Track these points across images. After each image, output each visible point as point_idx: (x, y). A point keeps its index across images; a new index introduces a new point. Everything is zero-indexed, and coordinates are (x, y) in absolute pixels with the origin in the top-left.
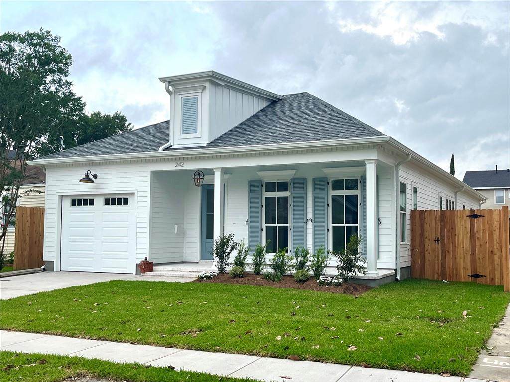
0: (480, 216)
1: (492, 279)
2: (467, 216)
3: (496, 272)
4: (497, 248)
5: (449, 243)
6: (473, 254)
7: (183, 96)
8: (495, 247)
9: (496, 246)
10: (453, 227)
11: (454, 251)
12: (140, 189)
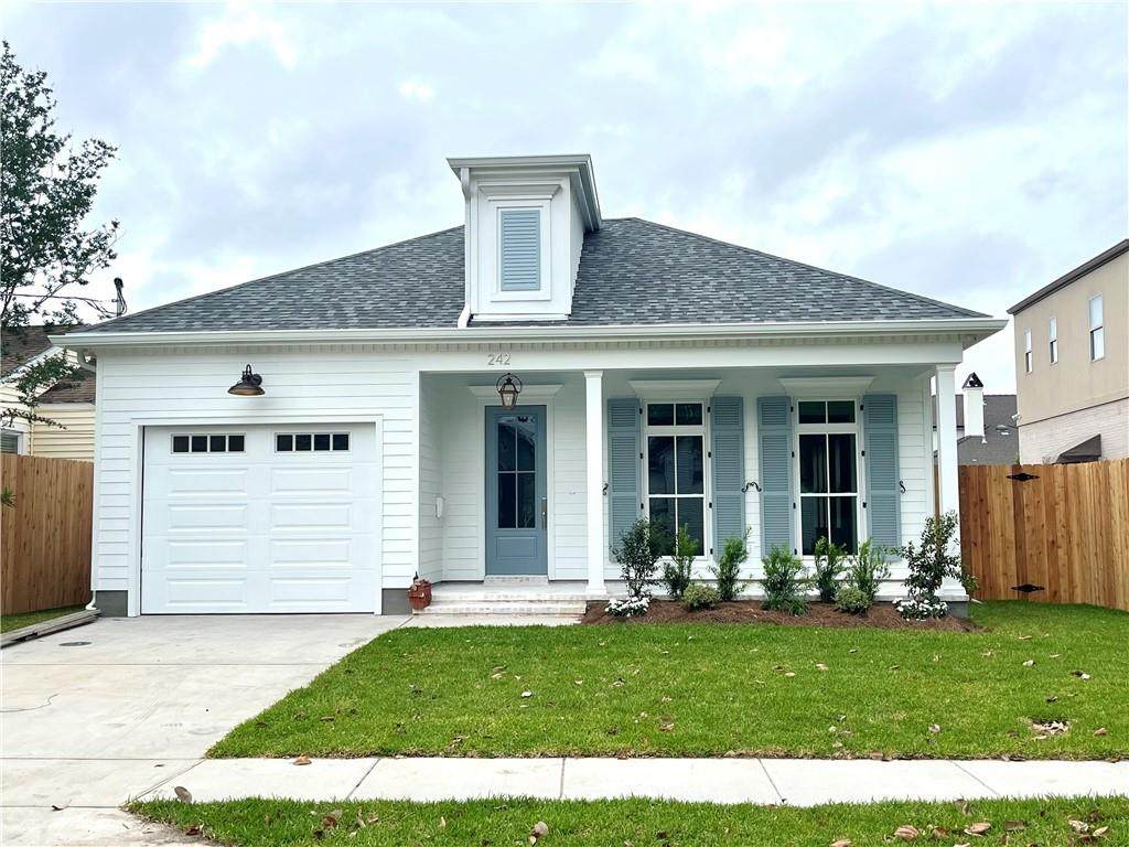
0: (1032, 477)
1: (1056, 593)
2: (1008, 477)
3: (1061, 580)
4: (1062, 536)
5: (976, 526)
6: (1019, 545)
7: (500, 204)
8: (1059, 535)
9: (1061, 532)
10: (983, 497)
11: (985, 543)
12: (388, 414)
